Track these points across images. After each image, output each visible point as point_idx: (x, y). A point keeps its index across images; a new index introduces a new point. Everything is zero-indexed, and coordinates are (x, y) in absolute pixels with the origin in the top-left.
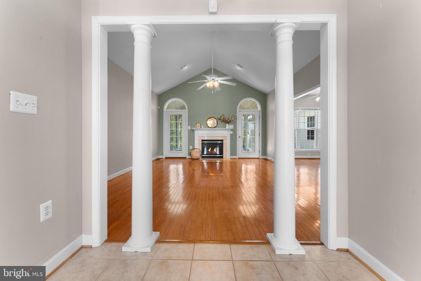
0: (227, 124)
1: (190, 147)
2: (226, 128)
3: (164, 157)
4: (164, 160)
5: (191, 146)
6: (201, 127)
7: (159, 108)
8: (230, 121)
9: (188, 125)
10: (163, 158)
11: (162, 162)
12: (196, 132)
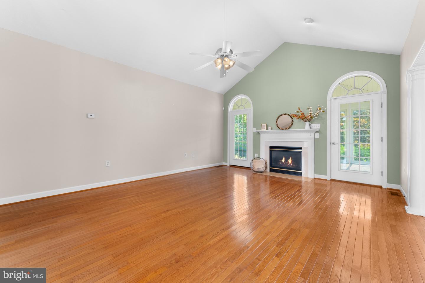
0: (307, 123)
1: (256, 156)
2: (304, 129)
3: (228, 164)
4: (228, 168)
5: (257, 154)
6: (267, 129)
7: (224, 109)
8: (312, 117)
9: (253, 127)
10: (227, 166)
11: (226, 170)
12: (262, 136)
